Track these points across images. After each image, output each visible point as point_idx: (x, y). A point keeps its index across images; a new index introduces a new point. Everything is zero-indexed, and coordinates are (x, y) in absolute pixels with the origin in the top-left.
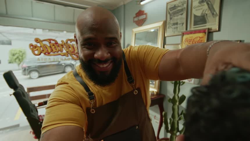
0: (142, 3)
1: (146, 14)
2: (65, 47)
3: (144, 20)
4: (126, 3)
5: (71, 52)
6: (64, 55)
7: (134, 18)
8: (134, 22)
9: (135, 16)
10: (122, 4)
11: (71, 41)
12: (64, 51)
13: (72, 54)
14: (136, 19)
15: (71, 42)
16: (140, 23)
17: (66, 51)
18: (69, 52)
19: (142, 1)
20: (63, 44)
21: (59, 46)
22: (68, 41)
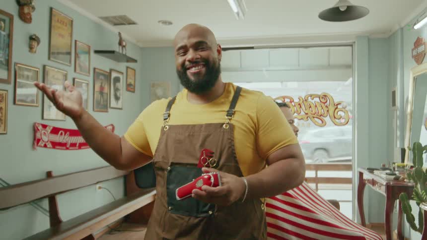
0: (416, 27)
1: (424, 44)
2: (303, 107)
3: (423, 54)
4: (403, 25)
5: (312, 114)
6: (302, 119)
7: (413, 50)
8: (413, 57)
9: (413, 47)
10: (397, 27)
11: (312, 97)
12: (302, 113)
13: (314, 117)
14: (415, 53)
15: (313, 99)
16: (419, 59)
17: (305, 113)
18: (309, 115)
19: (415, 24)
20: (301, 102)
21: (295, 106)
22: (308, 98)
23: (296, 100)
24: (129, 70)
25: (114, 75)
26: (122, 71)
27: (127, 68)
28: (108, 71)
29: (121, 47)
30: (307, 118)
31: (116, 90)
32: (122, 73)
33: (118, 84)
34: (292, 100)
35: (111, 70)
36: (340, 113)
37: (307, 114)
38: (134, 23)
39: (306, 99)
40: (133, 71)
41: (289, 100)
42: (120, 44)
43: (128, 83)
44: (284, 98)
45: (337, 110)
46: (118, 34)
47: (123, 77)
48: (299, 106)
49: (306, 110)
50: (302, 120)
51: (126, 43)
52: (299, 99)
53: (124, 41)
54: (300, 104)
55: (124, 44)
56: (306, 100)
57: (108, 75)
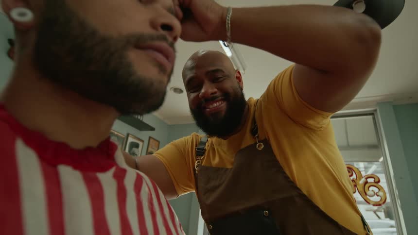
24: (151, 140)
25: (130, 140)
26: (143, 139)
27: (150, 138)
28: (126, 135)
32: (143, 141)
33: (134, 149)
35: (128, 135)
36: (371, 188)
40: (157, 143)
43: (149, 151)
45: (367, 185)
47: (143, 144)
57: (124, 138)
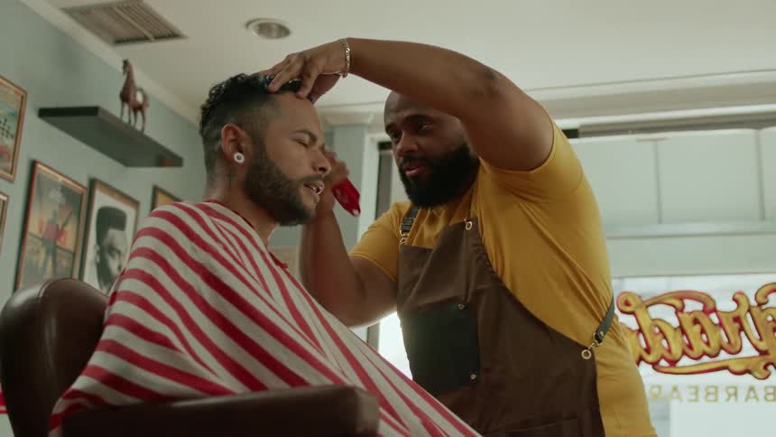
2: (750, 326)
6: (746, 372)
17: (757, 348)
20: (742, 312)
21: (721, 325)
22: (766, 297)
23: (726, 305)
24: (160, 198)
25: (102, 200)
26: (138, 199)
27: (156, 190)
28: (85, 183)
29: (126, 108)
30: (765, 367)
31: (106, 250)
32: (135, 203)
33: (113, 234)
34: (710, 306)
35: (93, 183)
37: (763, 353)
38: (173, 35)
39: (761, 299)
41: (699, 306)
42: (125, 97)
44: (681, 299)
46: (121, 65)
48: (737, 325)
49: (761, 339)
50: (747, 376)
51: (145, 97)
52: (735, 300)
53: (141, 90)
54: (737, 319)
55: (139, 98)
56: (760, 305)
57: (82, 196)
